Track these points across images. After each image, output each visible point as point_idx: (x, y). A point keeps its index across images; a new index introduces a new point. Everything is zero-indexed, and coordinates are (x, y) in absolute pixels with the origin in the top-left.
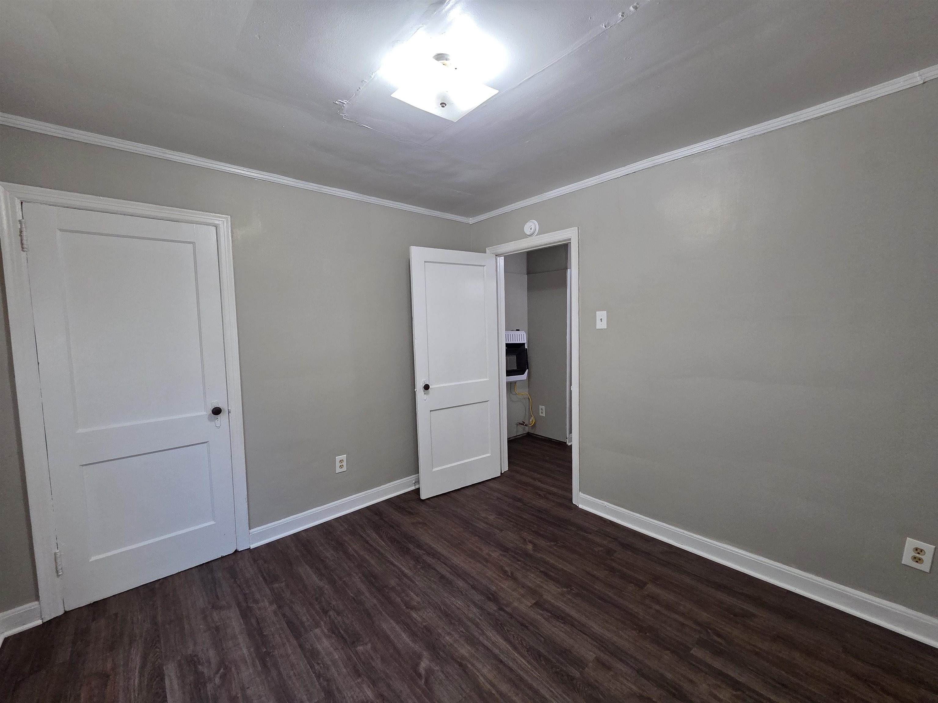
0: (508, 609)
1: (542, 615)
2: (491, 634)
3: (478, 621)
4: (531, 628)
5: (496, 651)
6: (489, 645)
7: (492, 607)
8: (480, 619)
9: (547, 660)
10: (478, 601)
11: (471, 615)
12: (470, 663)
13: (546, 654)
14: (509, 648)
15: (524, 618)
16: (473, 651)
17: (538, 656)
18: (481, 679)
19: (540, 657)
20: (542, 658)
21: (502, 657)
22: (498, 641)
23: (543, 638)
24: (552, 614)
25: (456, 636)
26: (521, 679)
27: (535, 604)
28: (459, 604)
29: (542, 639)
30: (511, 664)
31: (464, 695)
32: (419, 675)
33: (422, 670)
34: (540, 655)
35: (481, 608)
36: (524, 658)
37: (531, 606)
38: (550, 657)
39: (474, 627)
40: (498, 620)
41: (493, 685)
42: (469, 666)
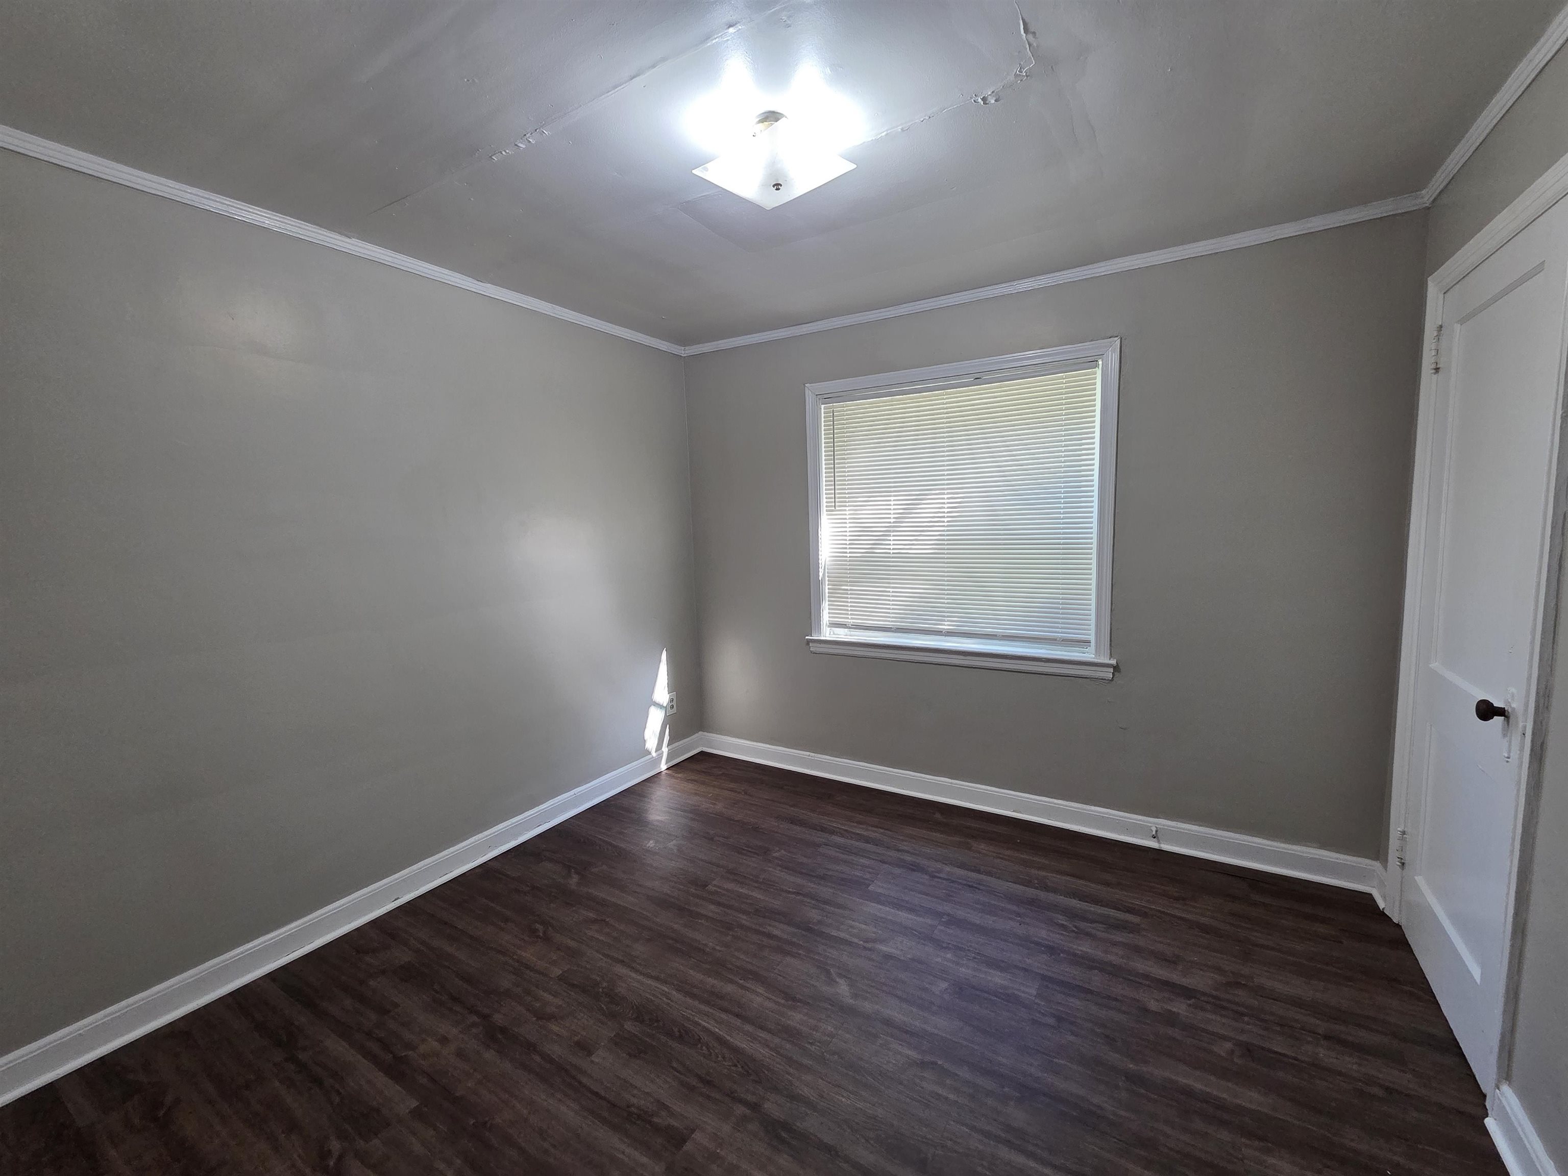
0: (740, 1110)
1: (672, 1114)
2: (762, 1053)
3: (791, 1070)
4: (694, 1082)
5: (748, 1028)
6: (763, 1034)
7: (774, 1107)
8: (789, 1074)
9: (670, 1034)
10: (807, 1114)
11: (808, 1078)
12: (784, 1006)
13: (670, 1043)
14: (728, 1038)
15: (709, 1097)
16: (783, 1020)
17: (685, 1036)
18: (761, 990)
19: (681, 1036)
20: (677, 1034)
21: (738, 1022)
22: (749, 1045)
23: (673, 1068)
24: (650, 1122)
25: (817, 1035)
26: (707, 1003)
27: (684, 1141)
28: (843, 1096)
29: (675, 1065)
30: (724, 1016)
31: (776, 971)
32: (840, 975)
33: (841, 981)
34: (681, 1039)
35: (794, 1098)
36: (704, 1027)
37: (693, 1131)
38: (663, 1038)
39: (795, 1057)
40: (756, 1082)
41: (743, 987)
42: (783, 1001)
